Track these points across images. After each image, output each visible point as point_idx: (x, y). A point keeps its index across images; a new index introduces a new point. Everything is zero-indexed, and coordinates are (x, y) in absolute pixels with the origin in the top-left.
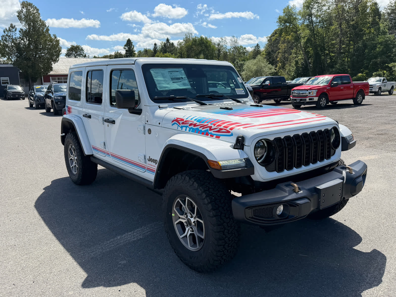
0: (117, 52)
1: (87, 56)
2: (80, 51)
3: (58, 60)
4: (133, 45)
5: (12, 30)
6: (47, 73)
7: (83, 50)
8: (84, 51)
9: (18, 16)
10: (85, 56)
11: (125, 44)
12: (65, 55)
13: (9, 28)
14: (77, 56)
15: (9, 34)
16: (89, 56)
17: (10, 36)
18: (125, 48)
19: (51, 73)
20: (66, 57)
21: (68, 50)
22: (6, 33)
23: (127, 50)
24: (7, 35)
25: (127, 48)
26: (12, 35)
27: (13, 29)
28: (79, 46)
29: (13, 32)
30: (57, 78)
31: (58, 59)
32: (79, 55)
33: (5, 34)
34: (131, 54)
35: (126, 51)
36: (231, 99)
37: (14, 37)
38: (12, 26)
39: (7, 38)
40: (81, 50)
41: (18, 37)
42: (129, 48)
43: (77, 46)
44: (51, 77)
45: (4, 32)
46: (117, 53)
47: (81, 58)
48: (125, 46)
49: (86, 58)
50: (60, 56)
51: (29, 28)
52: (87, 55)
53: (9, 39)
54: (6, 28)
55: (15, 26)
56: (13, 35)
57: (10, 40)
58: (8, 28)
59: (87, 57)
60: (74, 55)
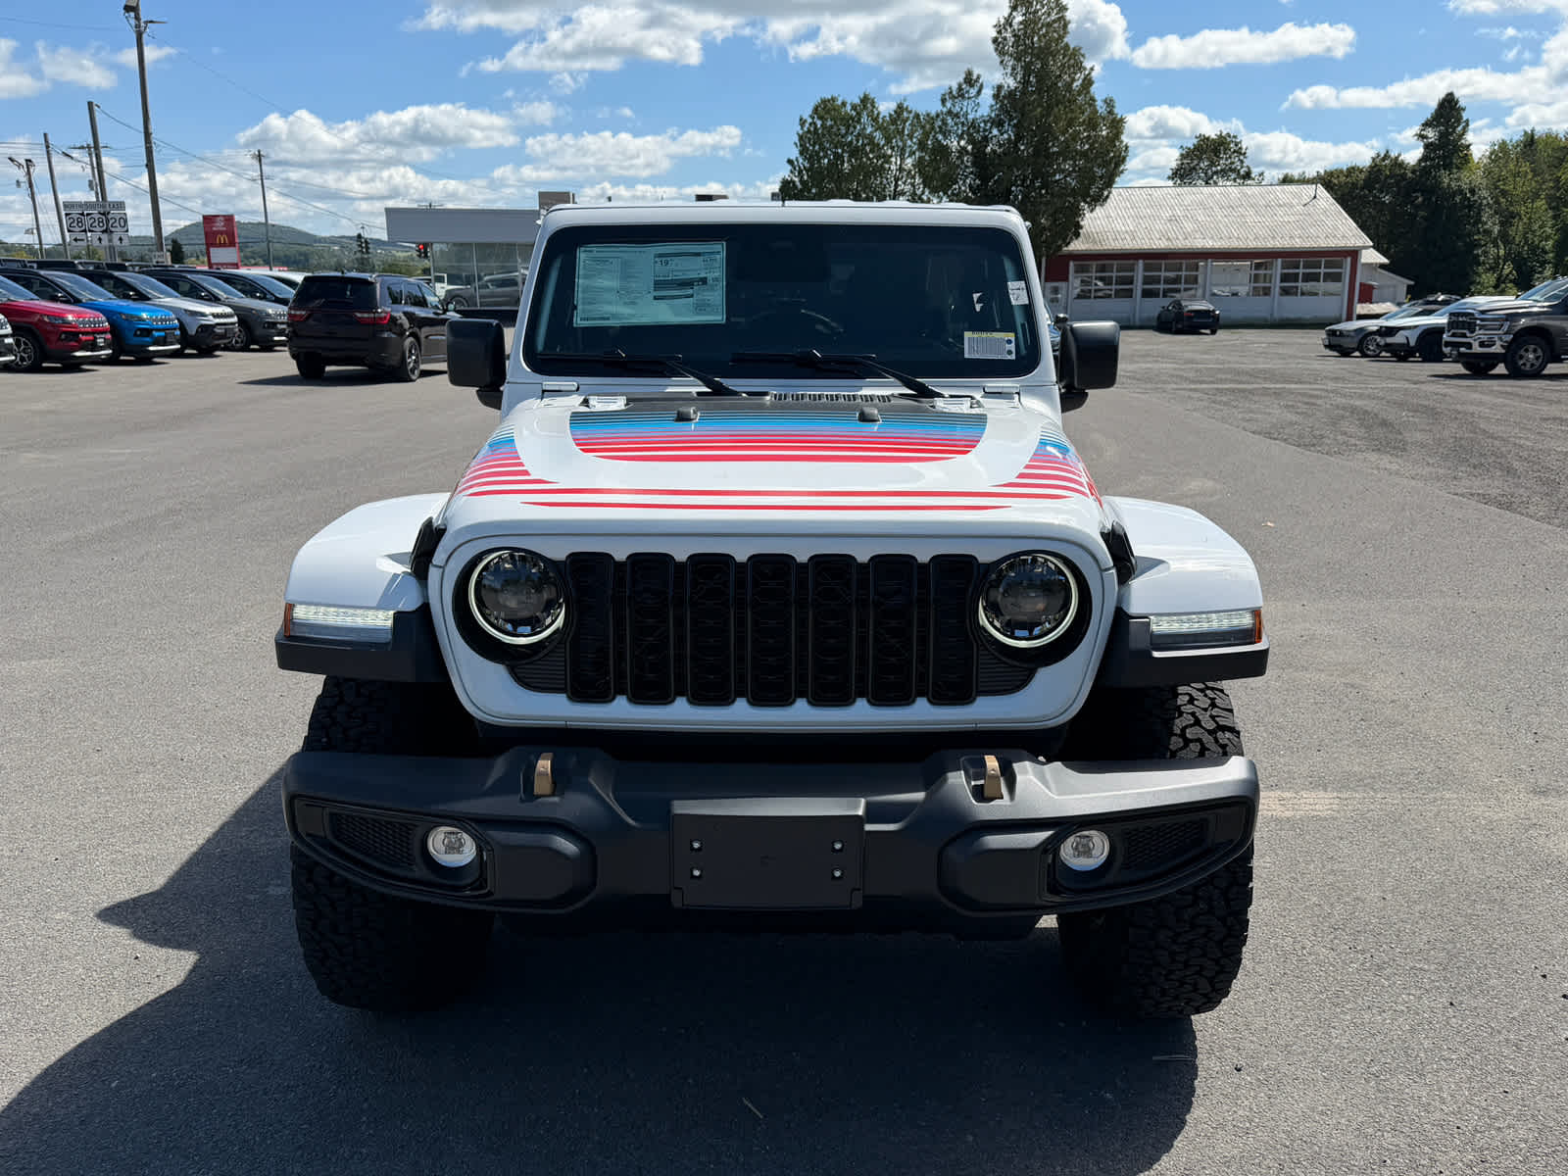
0: (1382, 155)
1: (1253, 176)
2: (1230, 157)
3: (1107, 197)
4: (1465, 119)
5: (968, 92)
6: (1060, 248)
7: (1243, 151)
8: (1245, 153)
9: (995, 41)
10: (1248, 175)
11: (1429, 117)
12: (1170, 173)
13: (960, 85)
14: (1215, 177)
15: (957, 109)
16: (1261, 174)
17: (957, 115)
18: (1425, 137)
19: (1077, 246)
20: (1171, 183)
21: (1182, 155)
22: (948, 105)
23: (1431, 144)
24: (950, 112)
25: (1431, 134)
26: (965, 109)
27: (972, 91)
28: (1229, 136)
29: (969, 98)
30: (1094, 264)
31: (1106, 193)
32: (1224, 173)
33: (945, 110)
34: (1448, 161)
35: (1426, 147)
36: (894, 375)
37: (970, 117)
38: (969, 80)
39: (950, 121)
40: (1235, 151)
41: (983, 116)
42: (1442, 136)
43: (1220, 136)
44: (1074, 260)
45: (943, 101)
46: (1384, 159)
47: (1228, 183)
48: (1423, 125)
49: (1249, 182)
50: (1117, 179)
51: (1025, 82)
52: (1255, 172)
53: (956, 124)
54: (950, 88)
55: (978, 77)
56: (969, 111)
57: (956, 128)
58: (955, 87)
59: (1254, 179)
60: (1206, 174)
